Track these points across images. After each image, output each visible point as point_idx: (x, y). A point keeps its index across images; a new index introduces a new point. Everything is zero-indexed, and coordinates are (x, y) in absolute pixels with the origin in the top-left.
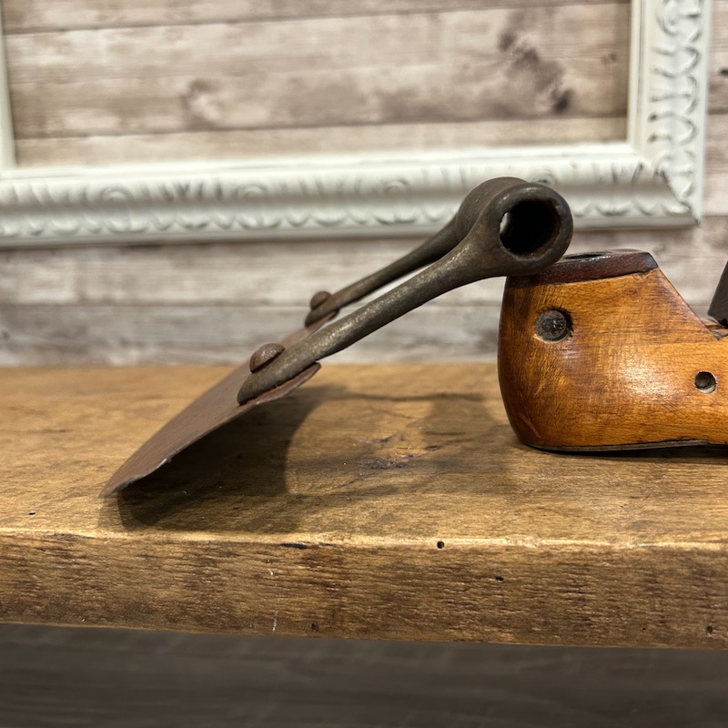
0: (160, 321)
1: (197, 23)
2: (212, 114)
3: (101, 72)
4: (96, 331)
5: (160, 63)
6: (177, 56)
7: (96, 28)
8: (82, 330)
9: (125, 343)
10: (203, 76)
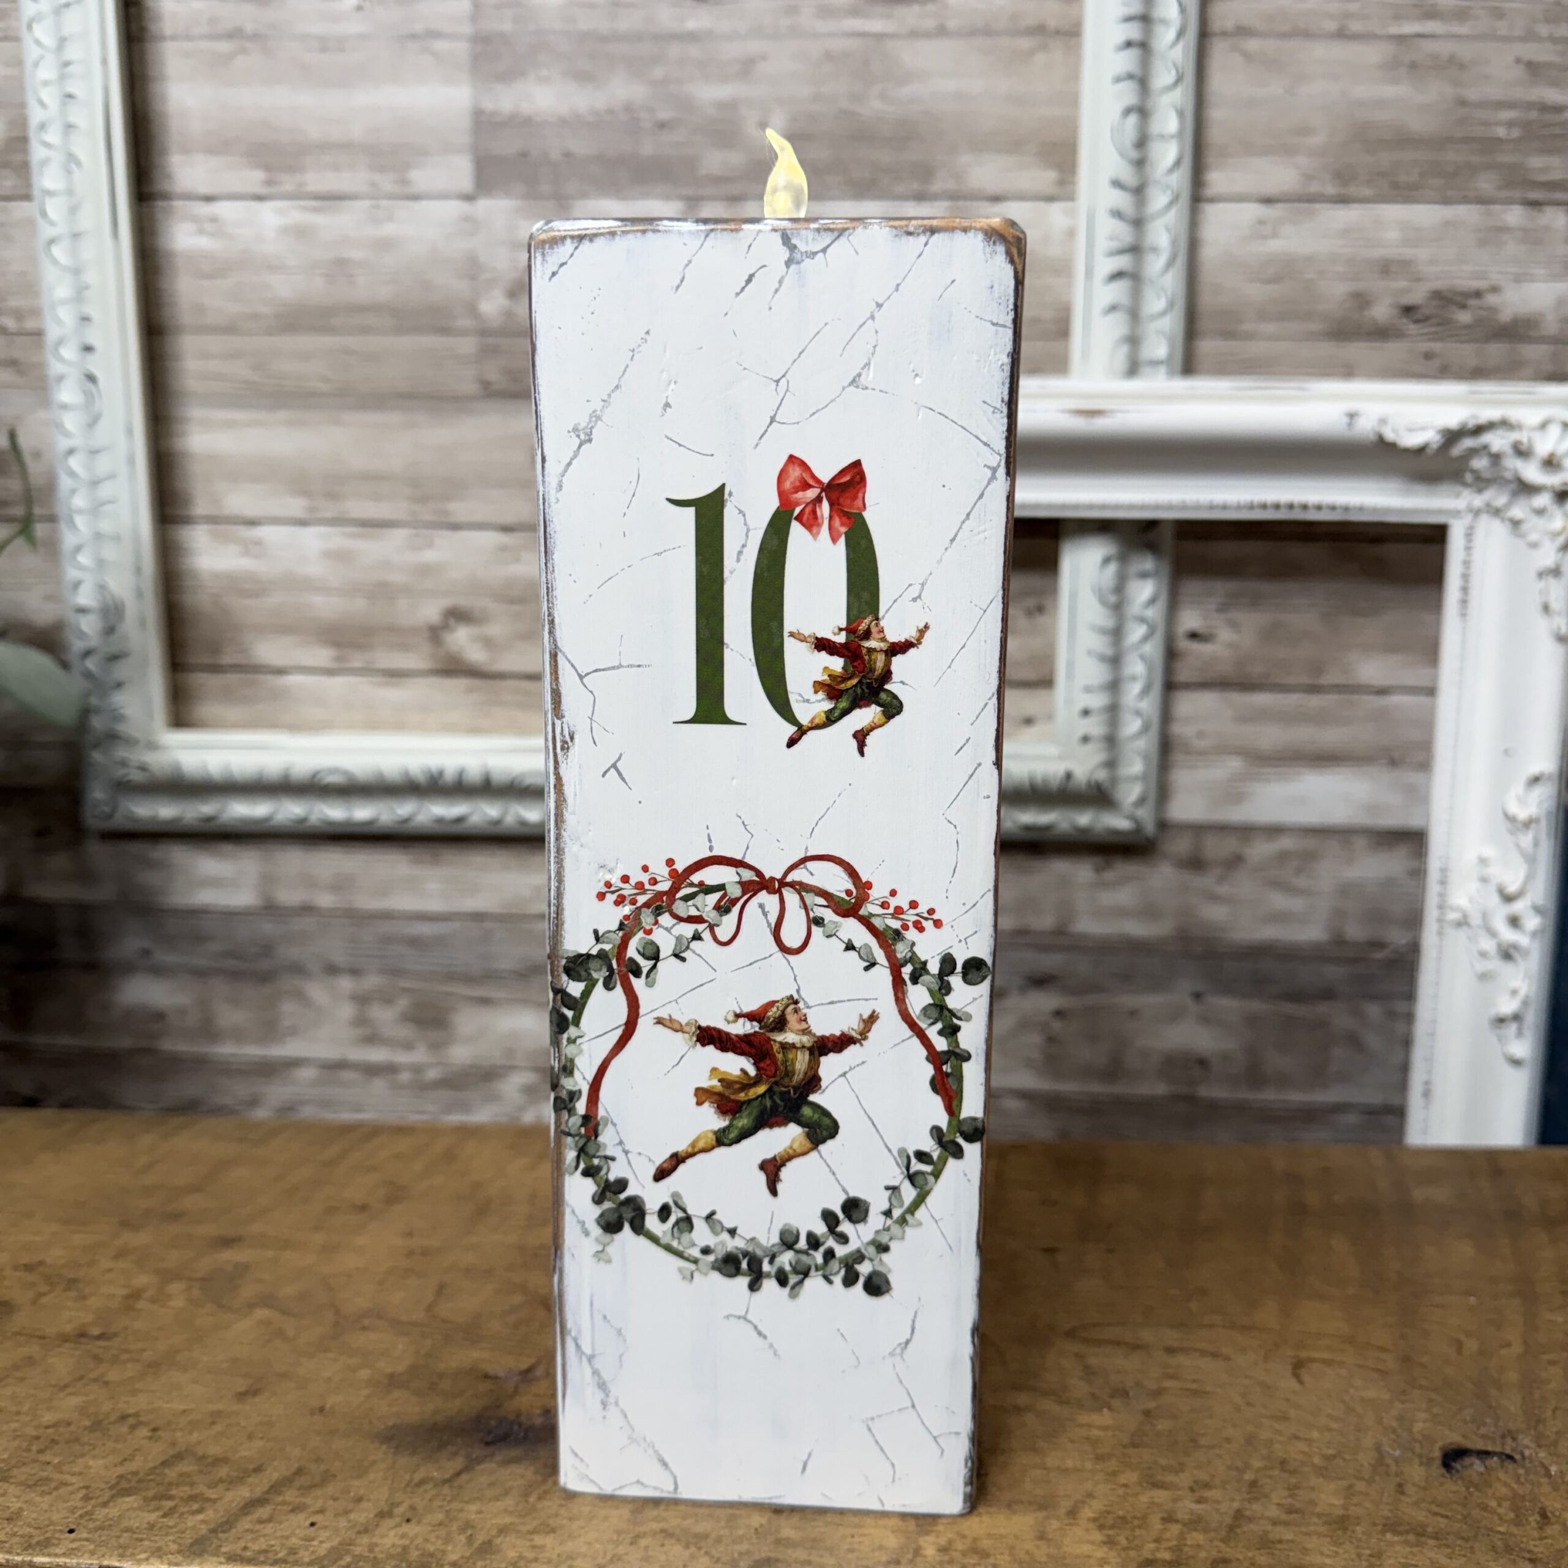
0: (387, 939)
1: (456, 527)
2: (475, 655)
3: (308, 585)
4: (290, 952)
5: (397, 578)
6: (425, 570)
7: (302, 523)
8: (267, 949)
9: (332, 970)
10: (463, 602)
